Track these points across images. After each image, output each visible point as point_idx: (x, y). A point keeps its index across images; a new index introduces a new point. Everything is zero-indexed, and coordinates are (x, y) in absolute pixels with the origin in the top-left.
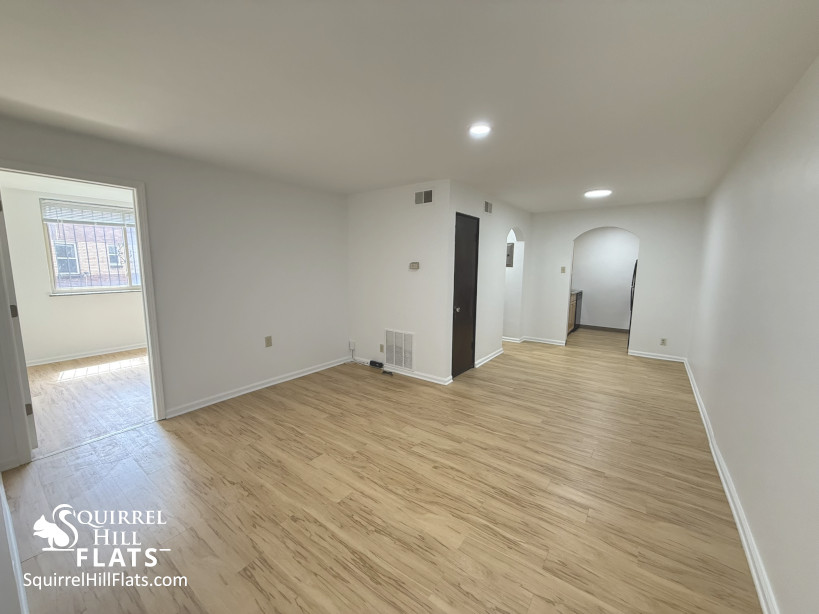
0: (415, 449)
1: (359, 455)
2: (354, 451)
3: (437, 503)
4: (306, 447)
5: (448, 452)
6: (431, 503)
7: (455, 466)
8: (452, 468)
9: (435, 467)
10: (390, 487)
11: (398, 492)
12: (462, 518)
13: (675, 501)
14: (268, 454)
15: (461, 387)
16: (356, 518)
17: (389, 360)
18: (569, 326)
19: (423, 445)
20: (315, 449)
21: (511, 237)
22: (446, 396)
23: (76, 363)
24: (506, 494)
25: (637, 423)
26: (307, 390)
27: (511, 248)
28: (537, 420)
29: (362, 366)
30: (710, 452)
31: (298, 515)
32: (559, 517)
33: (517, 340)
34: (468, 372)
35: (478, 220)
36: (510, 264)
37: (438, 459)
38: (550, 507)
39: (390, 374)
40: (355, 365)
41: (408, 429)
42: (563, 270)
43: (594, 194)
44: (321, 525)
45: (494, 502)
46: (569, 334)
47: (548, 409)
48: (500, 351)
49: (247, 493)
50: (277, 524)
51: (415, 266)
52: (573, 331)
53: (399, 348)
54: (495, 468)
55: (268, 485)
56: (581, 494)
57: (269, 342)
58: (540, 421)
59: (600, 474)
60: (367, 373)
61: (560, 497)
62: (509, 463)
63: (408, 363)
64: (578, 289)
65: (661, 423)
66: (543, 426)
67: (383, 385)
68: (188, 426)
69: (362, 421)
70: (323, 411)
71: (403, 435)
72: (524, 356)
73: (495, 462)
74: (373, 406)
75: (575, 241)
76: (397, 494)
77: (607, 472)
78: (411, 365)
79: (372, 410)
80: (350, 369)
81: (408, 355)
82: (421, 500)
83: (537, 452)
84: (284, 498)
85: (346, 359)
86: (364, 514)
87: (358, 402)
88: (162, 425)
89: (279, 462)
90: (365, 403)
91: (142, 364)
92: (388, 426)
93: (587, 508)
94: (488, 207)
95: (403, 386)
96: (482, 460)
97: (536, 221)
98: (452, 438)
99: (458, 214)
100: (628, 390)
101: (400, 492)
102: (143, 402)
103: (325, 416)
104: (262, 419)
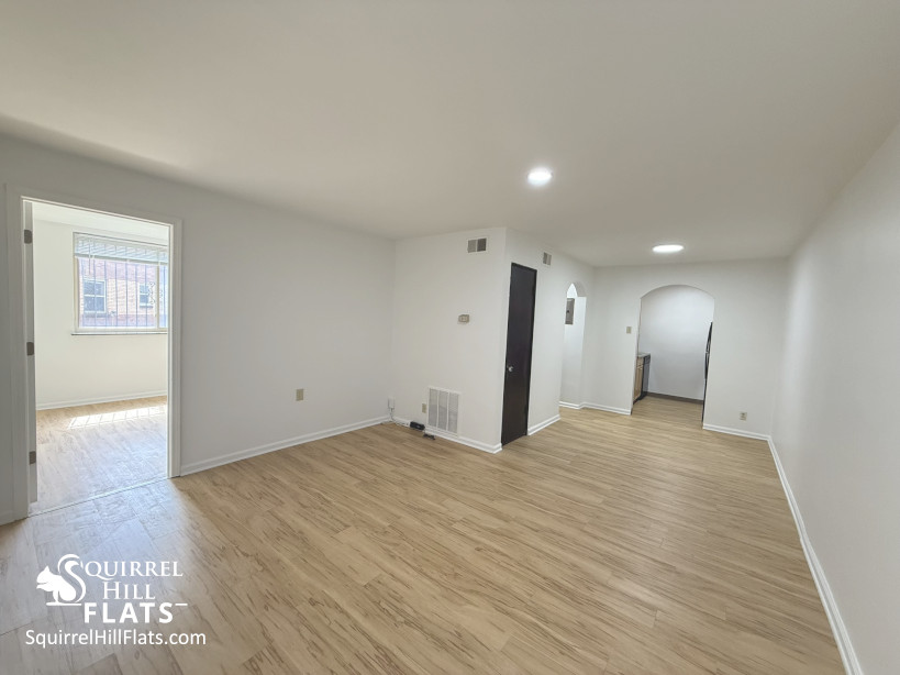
0: (455, 526)
1: (390, 530)
2: (386, 524)
3: (477, 593)
4: (332, 517)
5: (493, 532)
6: (471, 591)
7: (501, 549)
8: (497, 552)
9: (479, 550)
10: (425, 570)
11: (434, 576)
12: (507, 613)
13: (761, 607)
14: (290, 522)
15: (511, 456)
16: (383, 605)
17: (432, 422)
18: (635, 392)
19: (465, 522)
20: (342, 520)
21: (572, 292)
22: (493, 466)
23: (91, 409)
24: (559, 587)
25: (714, 509)
26: (338, 451)
27: (571, 303)
28: (597, 500)
29: (401, 427)
30: (802, 550)
31: (318, 598)
32: (621, 618)
33: (576, 406)
34: (519, 440)
35: (535, 271)
36: (569, 321)
37: (483, 540)
38: (611, 605)
39: (432, 437)
40: (393, 425)
41: (449, 502)
42: (629, 330)
43: (663, 249)
44: (342, 611)
45: (545, 597)
46: (634, 402)
47: (610, 487)
48: (556, 418)
49: (260, 568)
50: (293, 607)
51: (465, 319)
52: (640, 398)
53: (443, 409)
54: (547, 554)
55: (286, 560)
56: (647, 591)
57: (300, 395)
58: (600, 501)
59: (671, 569)
60: (407, 435)
61: (624, 594)
62: (563, 548)
63: (453, 426)
64: (646, 352)
65: (743, 511)
66: (604, 507)
67: (424, 450)
68: (204, 486)
69: (397, 490)
70: (354, 476)
71: (443, 509)
72: (583, 425)
73: (547, 547)
74: (409, 473)
75: (644, 298)
76: (431, 578)
77: (679, 567)
78: (456, 428)
79: (410, 478)
80: (387, 430)
81: (452, 417)
82: (460, 588)
83: (595, 537)
84: (303, 576)
85: (384, 418)
86: (392, 601)
87: (393, 468)
88: (174, 483)
89: (301, 532)
90: (402, 469)
91: (160, 413)
92: (425, 496)
93: (653, 608)
94: (546, 259)
95: (445, 452)
96: (531, 544)
97: (599, 276)
98: (498, 515)
99: (513, 265)
100: (702, 470)
101: (436, 576)
102: (157, 456)
103: (356, 482)
104: (285, 481)
